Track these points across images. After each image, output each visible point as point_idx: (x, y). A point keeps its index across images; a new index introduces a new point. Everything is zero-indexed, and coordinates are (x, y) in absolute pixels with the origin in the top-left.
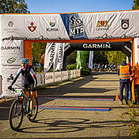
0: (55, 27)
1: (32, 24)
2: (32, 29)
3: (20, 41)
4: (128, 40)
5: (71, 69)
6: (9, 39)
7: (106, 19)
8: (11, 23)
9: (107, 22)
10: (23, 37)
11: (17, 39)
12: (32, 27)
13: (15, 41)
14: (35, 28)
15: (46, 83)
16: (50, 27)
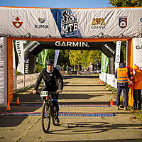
0: (45, 23)
1: (18, 19)
2: (18, 25)
3: (2, 38)
7: (102, 16)
9: (103, 20)
10: (6, 34)
12: (17, 23)
14: (21, 24)
16: (39, 23)
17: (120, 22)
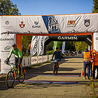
0: (39, 25)
1: (22, 23)
2: (22, 26)
3: (13, 35)
4: (89, 34)
5: (49, 54)
6: (6, 33)
7: (73, 19)
8: (7, 22)
9: (74, 21)
10: (16, 32)
11: (12, 33)
12: (22, 25)
13: (10, 34)
14: (24, 25)
15: (32, 64)
16: (35, 25)
17: (85, 23)
